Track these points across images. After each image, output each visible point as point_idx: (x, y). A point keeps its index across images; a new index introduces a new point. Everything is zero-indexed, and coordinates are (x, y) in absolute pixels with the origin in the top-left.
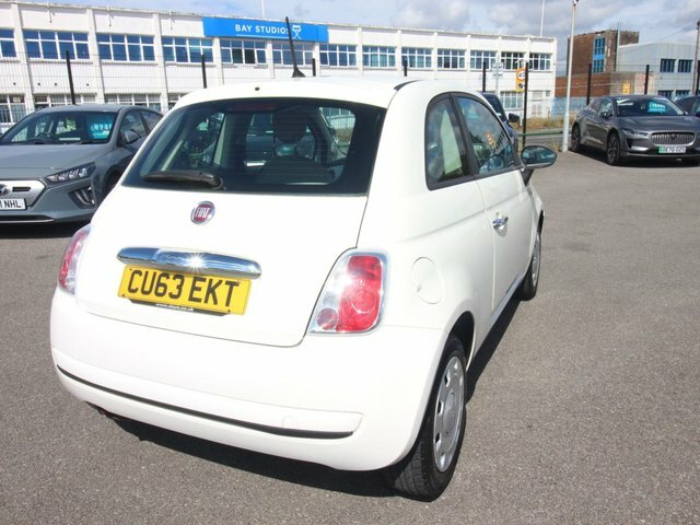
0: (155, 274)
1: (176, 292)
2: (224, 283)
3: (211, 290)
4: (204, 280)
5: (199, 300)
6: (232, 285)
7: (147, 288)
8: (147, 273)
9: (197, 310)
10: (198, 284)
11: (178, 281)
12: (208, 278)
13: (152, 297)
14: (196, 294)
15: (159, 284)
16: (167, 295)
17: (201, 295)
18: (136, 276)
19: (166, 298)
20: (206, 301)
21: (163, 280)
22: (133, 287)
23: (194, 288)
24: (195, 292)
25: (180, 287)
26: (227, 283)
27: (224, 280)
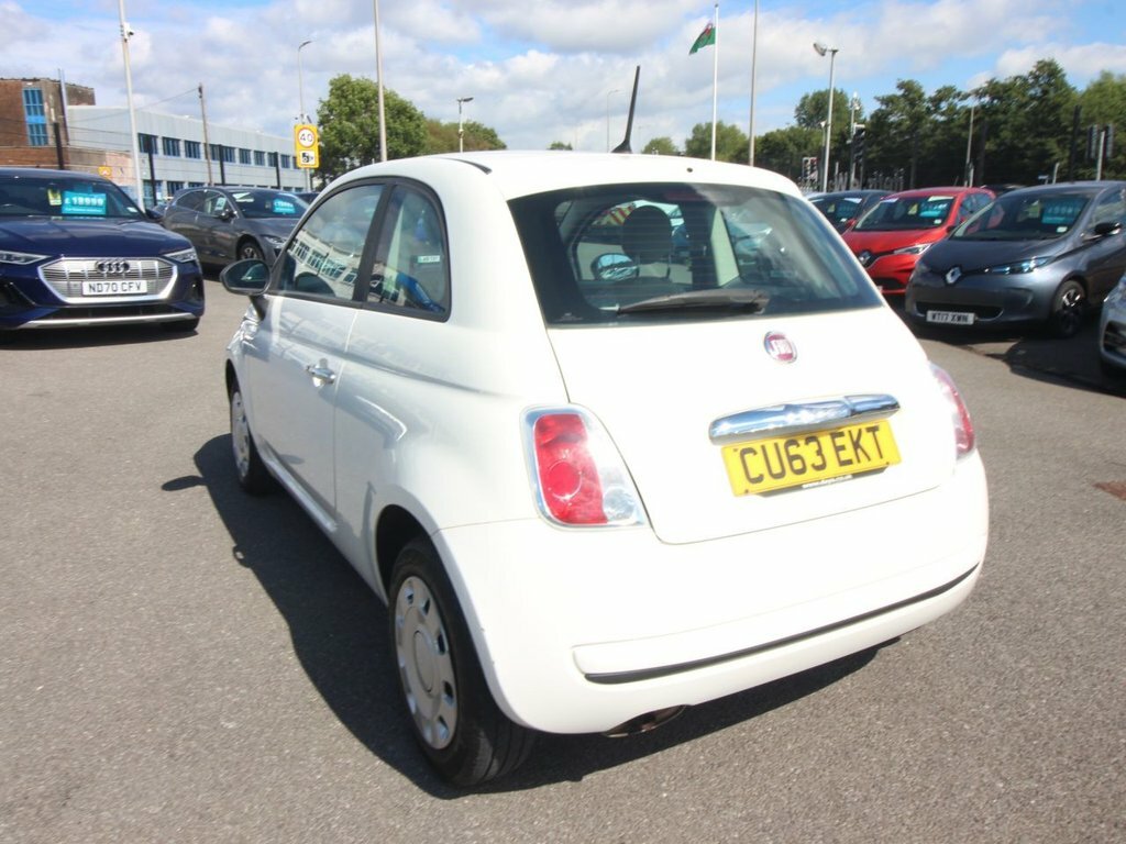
0: (776, 445)
1: (819, 462)
2: (864, 432)
3: (856, 445)
4: (841, 434)
5: (849, 462)
6: (873, 430)
7: (776, 469)
8: (763, 448)
9: (856, 475)
10: (840, 441)
11: (813, 445)
12: (845, 430)
13: (790, 479)
14: (844, 455)
15: (792, 458)
16: (809, 468)
17: (848, 454)
18: (748, 457)
19: (811, 473)
20: (859, 461)
21: (793, 450)
22: (754, 475)
23: (839, 449)
24: (841, 453)
25: (819, 452)
26: (869, 430)
27: (863, 427)
